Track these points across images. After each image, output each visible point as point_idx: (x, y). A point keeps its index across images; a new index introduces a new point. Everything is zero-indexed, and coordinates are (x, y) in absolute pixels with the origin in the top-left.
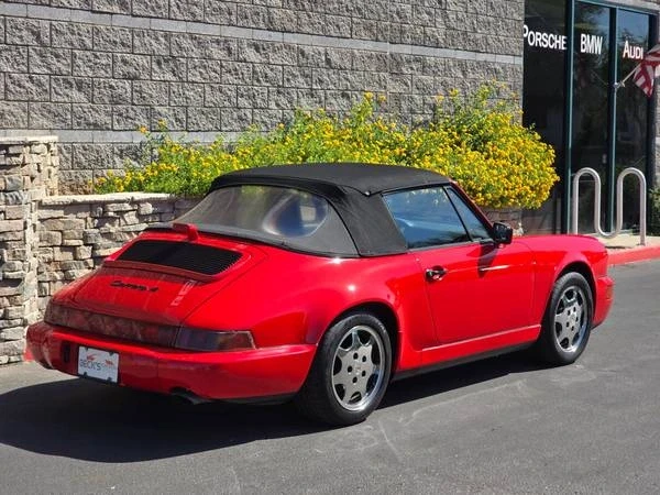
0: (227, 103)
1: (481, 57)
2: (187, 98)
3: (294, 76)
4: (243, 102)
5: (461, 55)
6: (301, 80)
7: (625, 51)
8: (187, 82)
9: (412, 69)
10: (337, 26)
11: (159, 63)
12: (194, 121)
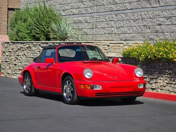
8: (174, 24)
11: (167, 19)
12: (175, 37)
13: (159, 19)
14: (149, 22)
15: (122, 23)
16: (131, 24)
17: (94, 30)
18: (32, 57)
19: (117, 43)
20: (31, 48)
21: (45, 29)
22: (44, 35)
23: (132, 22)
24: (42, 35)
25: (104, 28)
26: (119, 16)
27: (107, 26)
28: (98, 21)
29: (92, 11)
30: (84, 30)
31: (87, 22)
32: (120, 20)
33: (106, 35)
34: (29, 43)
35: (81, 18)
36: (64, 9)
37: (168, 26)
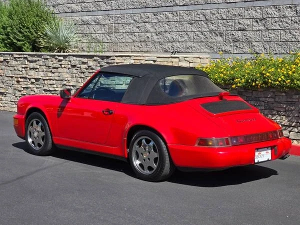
2: (270, 38)
8: (271, 29)
11: (257, 22)
12: (274, 49)
13: (241, 21)
14: (220, 25)
15: (166, 26)
16: (185, 28)
17: (112, 35)
18: (11, 75)
19: (169, 58)
20: (8, 62)
21: (32, 34)
22: (29, 42)
23: (188, 25)
24: (26, 43)
25: (132, 33)
26: (161, 16)
27: (137, 30)
28: (119, 22)
29: (109, 8)
30: (94, 36)
31: (98, 24)
32: (162, 21)
33: (136, 44)
34: (4, 54)
35: (87, 18)
36: (55, 3)
37: (258, 32)
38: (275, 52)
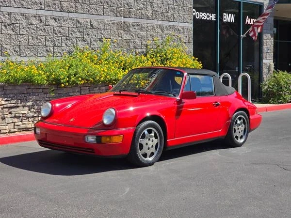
0: (40, 44)
1: (171, 24)
2: (19, 42)
3: (75, 32)
4: (48, 43)
5: (160, 23)
6: (78, 34)
7: (247, 21)
8: (20, 34)
9: (135, 28)
10: (96, 10)
11: (5, 26)
12: (24, 52)
37: (8, 36)
38: (25, 55)
